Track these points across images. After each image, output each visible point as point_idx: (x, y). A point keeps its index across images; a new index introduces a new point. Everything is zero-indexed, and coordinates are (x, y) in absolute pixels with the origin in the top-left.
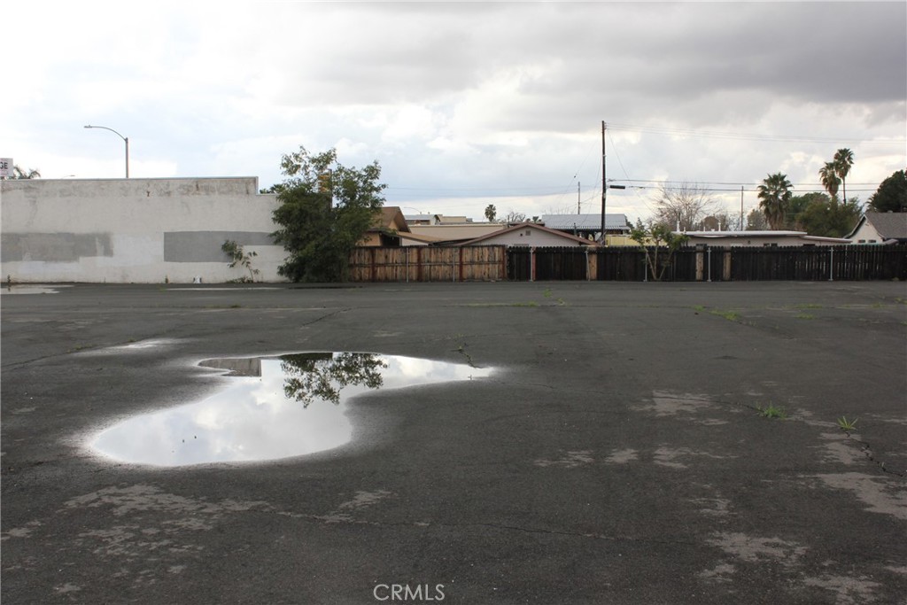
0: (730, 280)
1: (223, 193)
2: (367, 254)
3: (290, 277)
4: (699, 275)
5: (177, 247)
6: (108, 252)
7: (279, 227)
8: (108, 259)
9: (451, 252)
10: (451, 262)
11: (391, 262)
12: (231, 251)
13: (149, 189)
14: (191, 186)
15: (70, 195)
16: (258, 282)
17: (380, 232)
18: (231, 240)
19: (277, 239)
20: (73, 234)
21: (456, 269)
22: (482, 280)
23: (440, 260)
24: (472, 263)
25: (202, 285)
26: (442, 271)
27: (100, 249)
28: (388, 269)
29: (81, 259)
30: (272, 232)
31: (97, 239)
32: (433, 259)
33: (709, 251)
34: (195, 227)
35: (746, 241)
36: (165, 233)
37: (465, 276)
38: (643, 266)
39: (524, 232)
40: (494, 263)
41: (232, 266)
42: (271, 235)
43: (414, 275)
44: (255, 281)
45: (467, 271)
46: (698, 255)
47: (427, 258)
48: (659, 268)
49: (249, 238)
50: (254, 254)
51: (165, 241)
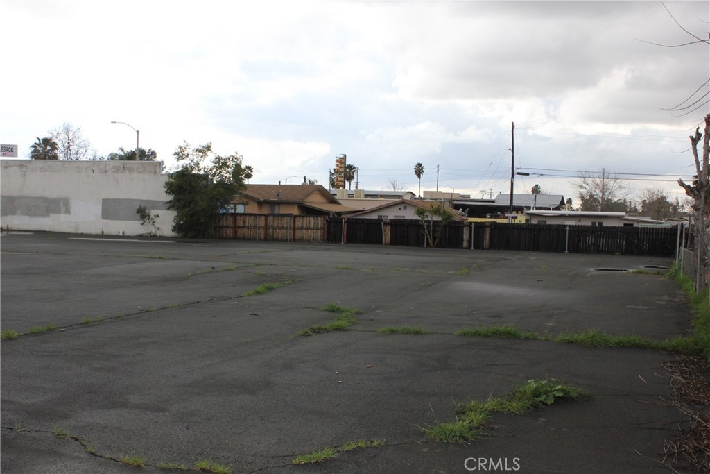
0: (489, 249)
1: (140, 172)
2: (231, 219)
3: (179, 233)
4: (465, 244)
5: (111, 209)
6: (68, 211)
7: (170, 198)
8: (67, 216)
9: (288, 220)
10: (287, 227)
11: (247, 225)
12: (143, 213)
13: (94, 168)
14: (120, 167)
15: (46, 171)
16: (160, 236)
17: (298, 203)
18: (143, 205)
19: (171, 206)
20: (47, 198)
21: (292, 232)
22: (309, 241)
23: (280, 225)
24: (302, 228)
25: (124, 237)
26: (281, 233)
27: (63, 209)
28: (245, 230)
29: (51, 215)
30: (168, 201)
31: (61, 202)
32: (275, 225)
33: (473, 226)
34: (121, 197)
35: (578, 219)
36: (103, 200)
37: (297, 238)
38: (424, 235)
39: (402, 207)
40: (317, 229)
41: (142, 224)
42: (167, 203)
43: (262, 236)
44: (158, 235)
45: (299, 234)
46: (465, 228)
47: (271, 223)
48: (434, 238)
49: (155, 205)
50: (158, 216)
51: (103, 204)
